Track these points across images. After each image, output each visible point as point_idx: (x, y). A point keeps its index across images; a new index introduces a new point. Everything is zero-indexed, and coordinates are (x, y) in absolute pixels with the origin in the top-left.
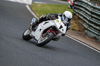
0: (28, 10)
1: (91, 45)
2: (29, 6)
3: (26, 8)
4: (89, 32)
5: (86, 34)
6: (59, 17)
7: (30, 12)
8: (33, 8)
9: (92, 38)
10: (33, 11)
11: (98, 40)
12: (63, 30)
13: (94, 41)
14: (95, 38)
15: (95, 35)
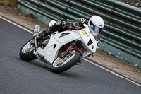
1: (27, 25)
4: (23, 8)
5: (19, 10)
9: (27, 16)
11: (35, 18)
13: (30, 21)
14: (32, 16)
15: (32, 12)
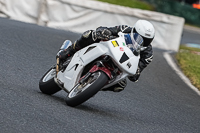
0: (170, 67)
2: (173, 54)
3: (165, 60)
6: (120, 34)
7: (174, 72)
8: (183, 62)
10: (182, 70)
12: (129, 66)
